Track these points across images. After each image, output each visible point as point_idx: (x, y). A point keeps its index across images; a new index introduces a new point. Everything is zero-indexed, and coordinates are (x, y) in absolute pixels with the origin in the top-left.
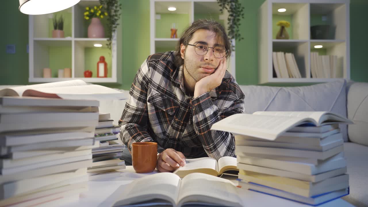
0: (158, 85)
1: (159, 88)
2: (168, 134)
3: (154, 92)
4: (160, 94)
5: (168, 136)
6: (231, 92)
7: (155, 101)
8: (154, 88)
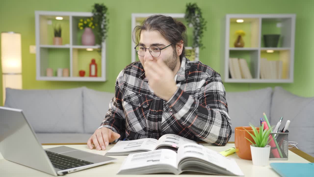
0: (133, 87)
1: (134, 89)
2: (149, 128)
3: (130, 92)
4: (135, 93)
5: (149, 131)
6: (201, 72)
7: (131, 100)
8: (130, 89)
